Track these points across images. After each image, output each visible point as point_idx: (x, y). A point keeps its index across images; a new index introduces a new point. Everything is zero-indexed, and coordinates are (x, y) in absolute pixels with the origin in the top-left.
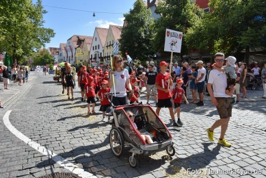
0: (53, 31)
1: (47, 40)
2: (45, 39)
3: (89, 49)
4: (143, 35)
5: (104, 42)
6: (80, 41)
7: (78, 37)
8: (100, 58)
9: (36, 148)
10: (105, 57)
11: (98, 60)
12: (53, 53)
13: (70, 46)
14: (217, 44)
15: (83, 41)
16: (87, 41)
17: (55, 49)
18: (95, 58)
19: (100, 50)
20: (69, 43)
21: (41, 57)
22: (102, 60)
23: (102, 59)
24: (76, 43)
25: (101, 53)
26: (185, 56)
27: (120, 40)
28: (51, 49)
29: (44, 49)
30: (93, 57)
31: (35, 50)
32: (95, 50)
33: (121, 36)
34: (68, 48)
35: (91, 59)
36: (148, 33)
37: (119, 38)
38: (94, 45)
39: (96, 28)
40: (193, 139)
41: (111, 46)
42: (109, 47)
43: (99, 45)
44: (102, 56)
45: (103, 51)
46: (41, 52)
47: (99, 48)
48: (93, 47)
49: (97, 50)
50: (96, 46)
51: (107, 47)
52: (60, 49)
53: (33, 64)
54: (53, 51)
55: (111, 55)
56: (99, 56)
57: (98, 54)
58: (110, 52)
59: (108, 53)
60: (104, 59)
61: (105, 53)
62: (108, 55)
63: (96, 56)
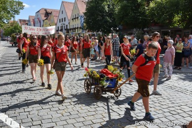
0: (22, 3)
1: (17, 12)
2: (15, 11)
3: (56, 22)
4: (107, 9)
5: (69, 15)
6: (48, 14)
7: (46, 10)
8: (65, 30)
9: (4, 121)
10: (71, 29)
13: (38, 19)
14: (177, 18)
15: (51, 13)
16: (54, 14)
17: (24, 21)
18: (62, 30)
19: (66, 23)
20: (38, 15)
21: (11, 28)
22: (68, 32)
23: (68, 30)
24: (44, 15)
25: (67, 25)
26: (146, 29)
27: (85, 14)
28: (20, 20)
29: (14, 21)
30: (60, 29)
31: (5, 21)
32: (61, 23)
33: (87, 9)
34: (36, 20)
36: (111, 7)
37: (84, 11)
38: (60, 17)
39: (63, 2)
40: (161, 112)
41: (76, 19)
42: (74, 20)
43: (65, 18)
44: (68, 28)
45: (69, 23)
46: (11, 23)
47: (65, 21)
48: (60, 20)
49: (64, 22)
50: (62, 19)
51: (73, 19)
52: (29, 21)
53: (4, 34)
54: (22, 22)
55: (76, 27)
56: (65, 28)
57: (65, 26)
58: (75, 25)
59: (73, 25)
60: (70, 31)
61: (71, 25)
62: (74, 27)
63: (62, 28)
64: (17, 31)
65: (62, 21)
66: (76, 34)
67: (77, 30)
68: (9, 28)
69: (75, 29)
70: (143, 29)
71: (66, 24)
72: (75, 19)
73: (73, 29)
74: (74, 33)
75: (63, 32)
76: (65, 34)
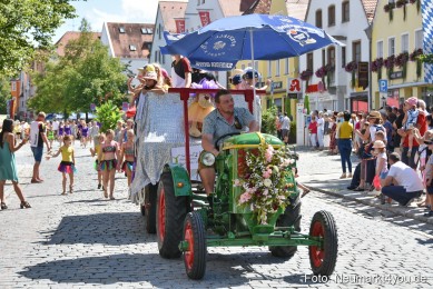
8: (349, 68)
10: (377, 65)
11: (342, 78)
12: (126, 53)
17: (136, 29)
18: (327, 71)
19: (355, 29)
21: (70, 70)
22: (363, 81)
23: (361, 72)
25: (356, 44)
28: (116, 29)
29: (85, 34)
30: (318, 65)
31: (29, 36)
35: (307, 75)
38: (322, 3)
41: (411, 7)
42: (398, 12)
43: (345, 5)
44: (365, 58)
45: (369, 31)
46: (69, 46)
47: (345, 18)
48: (319, 13)
49: (339, 28)
50: (332, 9)
51: (389, 8)
52: (157, 28)
53: (35, 104)
54: (124, 38)
55: (411, 52)
56: (349, 59)
57: (344, 49)
58: (405, 36)
59: (392, 41)
60: (374, 75)
61: (381, 43)
62: (397, 54)
63: (331, 59)
64: (98, 82)
65: (332, 22)
66: (409, 90)
67: (412, 66)
68: (58, 70)
69: (403, 59)
71: (351, 38)
72: (402, 3)
73: (390, 62)
74: (397, 83)
75: (336, 84)
76: (348, 96)
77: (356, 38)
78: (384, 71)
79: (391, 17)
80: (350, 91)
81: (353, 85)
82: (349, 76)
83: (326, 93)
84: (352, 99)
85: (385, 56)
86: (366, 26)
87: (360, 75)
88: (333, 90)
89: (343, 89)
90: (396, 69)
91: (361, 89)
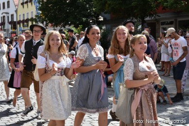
8: (10, 23)
10: (19, 22)
11: (8, 26)
18: (3, 24)
19: (11, 10)
23: (14, 24)
25: (12, 15)
26: (147, 19)
32: (2, 11)
38: (0, 2)
41: (29, 4)
42: (25, 5)
43: (8, 2)
44: (15, 20)
47: (8, 7)
49: (6, 10)
50: (4, 4)
51: (22, 4)
55: (30, 18)
56: (10, 20)
57: (8, 17)
58: (28, 13)
59: (24, 15)
60: (18, 26)
61: (20, 15)
62: (25, 19)
63: (4, 20)
65: (4, 8)
69: (27, 21)
70: (143, 18)
72: (26, 2)
73: (23, 21)
74: (26, 28)
75: (6, 28)
76: (10, 32)
77: (12, 13)
78: (21, 24)
79: (23, 7)
80: (10, 31)
81: (12, 29)
82: (10, 26)
83: (3, 31)
84: (11, 33)
85: (22, 19)
86: (15, 10)
87: (14, 26)
88: (5, 30)
89: (8, 30)
90: (25, 24)
91: (14, 30)
